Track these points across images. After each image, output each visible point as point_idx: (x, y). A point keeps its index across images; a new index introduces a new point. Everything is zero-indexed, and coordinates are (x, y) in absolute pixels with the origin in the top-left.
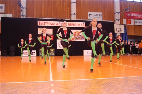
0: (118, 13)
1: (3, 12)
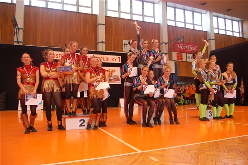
0: (166, 44)
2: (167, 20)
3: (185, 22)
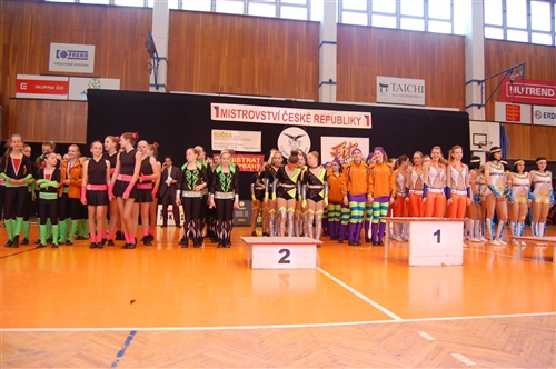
0: (479, 82)
1: (90, 70)
2: (485, 25)
3: (529, 30)
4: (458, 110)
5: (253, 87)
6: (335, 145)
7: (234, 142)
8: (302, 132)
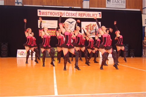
4: (139, 10)
5: (56, 2)
6: (87, 25)
7: (47, 25)
8: (74, 20)
